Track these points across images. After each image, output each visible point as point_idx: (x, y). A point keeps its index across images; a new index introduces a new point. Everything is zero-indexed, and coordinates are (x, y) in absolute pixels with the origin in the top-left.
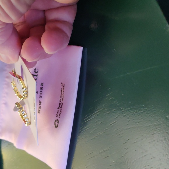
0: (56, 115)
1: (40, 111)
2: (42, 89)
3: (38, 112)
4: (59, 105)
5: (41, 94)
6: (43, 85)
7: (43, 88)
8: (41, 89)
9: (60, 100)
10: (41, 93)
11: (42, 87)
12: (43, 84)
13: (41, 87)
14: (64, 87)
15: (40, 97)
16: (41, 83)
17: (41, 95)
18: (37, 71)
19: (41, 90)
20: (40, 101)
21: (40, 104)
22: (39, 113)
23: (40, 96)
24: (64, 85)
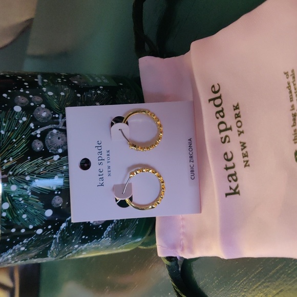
0: (293, 142)
1: (247, 161)
2: (240, 117)
3: (245, 166)
4: (292, 118)
5: (240, 127)
6: (238, 108)
7: (241, 114)
8: (236, 118)
9: (293, 106)
10: (239, 124)
11: (239, 113)
12: (238, 105)
13: (236, 114)
14: (294, 74)
15: (239, 135)
16: (234, 106)
17: (241, 129)
18: (217, 89)
19: (238, 119)
20: (241, 143)
21: (245, 147)
22: (249, 166)
23: (238, 131)
24: (293, 71)
